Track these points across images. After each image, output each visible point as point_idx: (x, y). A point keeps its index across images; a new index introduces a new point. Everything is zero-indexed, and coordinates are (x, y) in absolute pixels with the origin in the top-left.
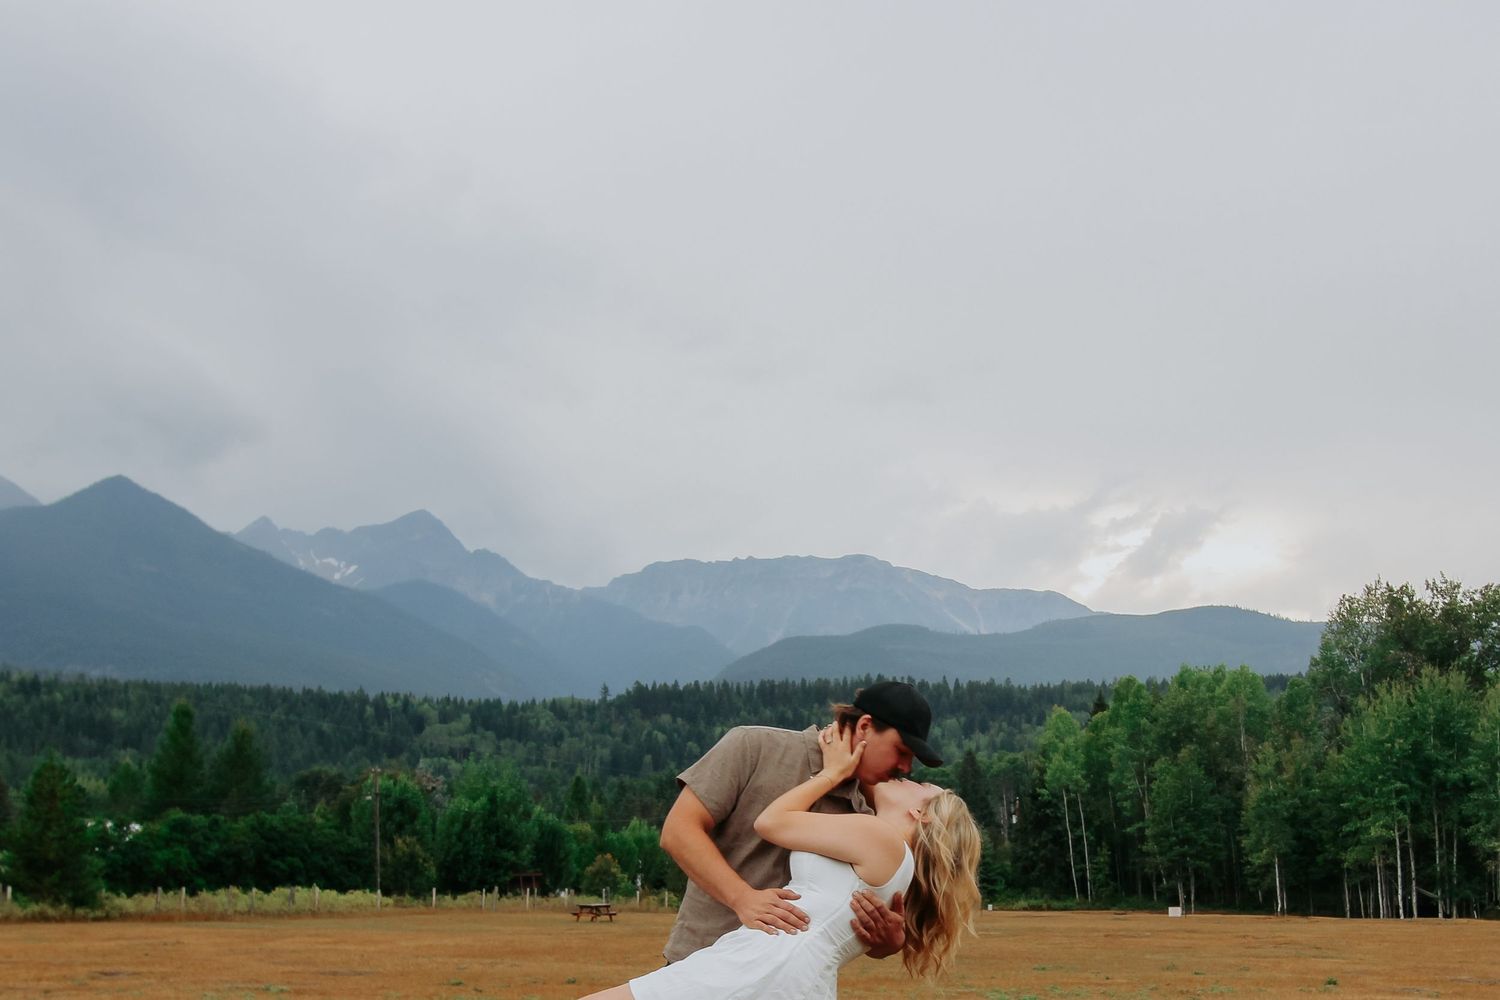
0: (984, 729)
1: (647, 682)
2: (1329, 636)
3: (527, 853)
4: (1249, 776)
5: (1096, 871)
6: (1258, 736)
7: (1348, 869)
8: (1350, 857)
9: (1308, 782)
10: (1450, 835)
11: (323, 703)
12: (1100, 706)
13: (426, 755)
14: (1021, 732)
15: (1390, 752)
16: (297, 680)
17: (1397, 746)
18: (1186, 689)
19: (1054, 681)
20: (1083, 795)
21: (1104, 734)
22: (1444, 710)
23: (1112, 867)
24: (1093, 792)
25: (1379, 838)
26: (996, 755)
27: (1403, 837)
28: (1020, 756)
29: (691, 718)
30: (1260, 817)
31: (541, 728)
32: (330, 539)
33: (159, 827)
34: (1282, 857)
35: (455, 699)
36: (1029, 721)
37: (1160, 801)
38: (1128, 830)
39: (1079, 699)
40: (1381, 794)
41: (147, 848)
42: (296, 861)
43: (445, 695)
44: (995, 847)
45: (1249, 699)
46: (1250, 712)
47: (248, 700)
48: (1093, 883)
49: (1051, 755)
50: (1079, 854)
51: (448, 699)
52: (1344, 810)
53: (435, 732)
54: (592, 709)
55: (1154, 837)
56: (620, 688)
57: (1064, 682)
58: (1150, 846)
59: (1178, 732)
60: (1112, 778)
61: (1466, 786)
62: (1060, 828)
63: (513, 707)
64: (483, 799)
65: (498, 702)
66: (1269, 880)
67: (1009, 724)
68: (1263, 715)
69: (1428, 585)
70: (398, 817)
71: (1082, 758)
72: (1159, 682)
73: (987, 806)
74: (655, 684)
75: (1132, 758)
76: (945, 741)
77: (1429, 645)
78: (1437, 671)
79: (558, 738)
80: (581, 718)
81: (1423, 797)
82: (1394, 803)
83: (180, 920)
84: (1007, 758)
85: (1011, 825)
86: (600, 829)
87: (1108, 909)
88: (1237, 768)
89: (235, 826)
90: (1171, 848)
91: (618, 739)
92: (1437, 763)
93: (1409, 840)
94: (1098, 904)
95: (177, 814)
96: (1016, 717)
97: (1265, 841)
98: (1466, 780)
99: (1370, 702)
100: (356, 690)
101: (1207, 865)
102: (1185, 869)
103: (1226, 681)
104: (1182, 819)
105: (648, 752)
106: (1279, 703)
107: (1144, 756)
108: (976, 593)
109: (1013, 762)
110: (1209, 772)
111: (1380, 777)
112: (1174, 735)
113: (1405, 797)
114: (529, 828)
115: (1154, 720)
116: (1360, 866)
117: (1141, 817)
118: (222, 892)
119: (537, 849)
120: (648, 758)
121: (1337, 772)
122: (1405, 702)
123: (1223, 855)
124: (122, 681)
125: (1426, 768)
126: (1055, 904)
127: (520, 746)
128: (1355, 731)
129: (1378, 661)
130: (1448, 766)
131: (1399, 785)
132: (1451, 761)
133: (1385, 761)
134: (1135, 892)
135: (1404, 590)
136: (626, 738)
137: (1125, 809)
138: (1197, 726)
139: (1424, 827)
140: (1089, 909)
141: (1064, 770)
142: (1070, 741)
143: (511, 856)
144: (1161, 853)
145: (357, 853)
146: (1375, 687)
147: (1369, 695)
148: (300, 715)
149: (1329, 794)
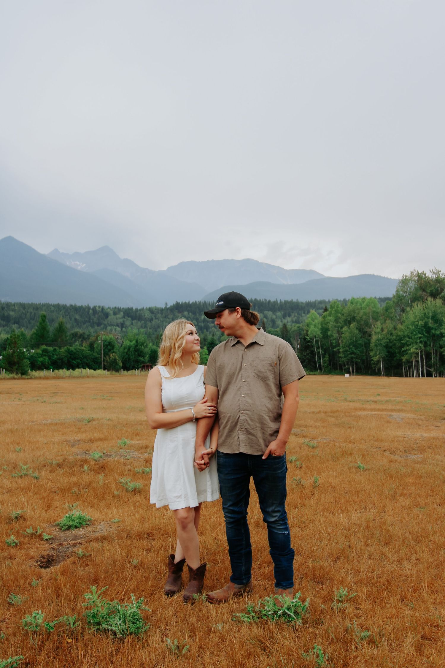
0: (289, 316)
1: (180, 301)
3: (147, 358)
4: (373, 333)
5: (325, 363)
6: (376, 319)
7: (404, 362)
8: (404, 358)
9: (391, 334)
10: (436, 351)
11: (76, 309)
12: (326, 310)
13: (109, 326)
14: (302, 316)
15: (417, 325)
16: (68, 302)
17: (420, 323)
18: (353, 304)
19: (313, 299)
20: (320, 339)
21: (327, 319)
22: (434, 312)
23: (330, 361)
24: (323, 337)
25: (414, 352)
26: (293, 324)
27: (421, 352)
28: (301, 325)
29: (194, 313)
30: (376, 346)
31: (146, 317)
32: (77, 256)
33: (39, 351)
34: (382, 358)
35: (118, 307)
36: (304, 313)
37: (345, 341)
38: (335, 350)
39: (321, 306)
40: (415, 338)
41: (36, 357)
42: (79, 361)
43: (115, 306)
45: (373, 308)
46: (373, 312)
47: (53, 308)
48: (324, 366)
49: (310, 326)
50: (319, 357)
52: (403, 343)
53: (111, 317)
54: (162, 310)
55: (343, 352)
56: (171, 303)
57: (316, 300)
58: (341, 355)
59: (350, 319)
60: (329, 333)
61: (441, 336)
62: (313, 349)
63: (137, 310)
64: (134, 342)
65: (132, 309)
66: (379, 365)
67: (298, 314)
68: (378, 313)
69: (430, 271)
70: (109, 347)
71: (320, 327)
72: (347, 299)
75: (335, 327)
76: (277, 320)
77: (431, 290)
78: (432, 299)
79: (151, 320)
80: (158, 313)
81: (428, 339)
82: (418, 341)
83: (51, 379)
84: (296, 326)
85: (298, 348)
87: (328, 375)
88: (369, 330)
89: (61, 350)
90: (348, 355)
92: (433, 328)
93: (423, 353)
94: (325, 373)
95: (44, 347)
96: (300, 312)
97: (378, 353)
98: (441, 334)
99: (411, 309)
100: (86, 305)
101: (360, 361)
102: (353, 362)
103: (366, 302)
104: (351, 346)
106: (383, 309)
107: (340, 326)
108: (287, 271)
109: (299, 327)
110: (360, 331)
111: (414, 333)
112: (349, 319)
113: (422, 339)
114: (147, 350)
115: (343, 315)
116: (408, 361)
117: (338, 345)
118: (61, 370)
119: (150, 356)
121: (401, 331)
122: (422, 309)
123: (365, 358)
124: (13, 302)
125: (428, 330)
126: (311, 373)
127: (139, 322)
128: (406, 319)
129: (414, 295)
131: (420, 335)
132: (437, 328)
133: (416, 328)
134: (337, 369)
135: (423, 273)
137: (334, 343)
138: (356, 316)
139: (428, 349)
140: (322, 375)
141: (314, 331)
142: (316, 321)
143: (142, 359)
144: (345, 357)
145: (96, 358)
146: (413, 304)
147: (411, 307)
148: (69, 313)
149: (398, 338)
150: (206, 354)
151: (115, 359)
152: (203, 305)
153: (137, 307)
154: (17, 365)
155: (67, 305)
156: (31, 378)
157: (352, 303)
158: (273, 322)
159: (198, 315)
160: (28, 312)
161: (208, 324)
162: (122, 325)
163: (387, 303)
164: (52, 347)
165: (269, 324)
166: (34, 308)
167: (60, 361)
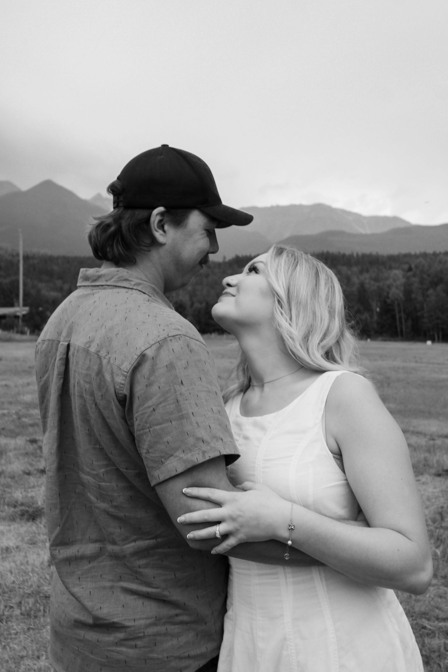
0: (367, 271)
1: (239, 254)
5: (407, 328)
14: (382, 273)
20: (402, 302)
21: (411, 280)
23: (413, 327)
24: (406, 301)
26: (372, 283)
28: (381, 284)
36: (386, 268)
37: (430, 305)
38: (419, 314)
44: (371, 319)
48: (405, 333)
49: (392, 287)
50: (401, 322)
55: (427, 316)
58: (426, 320)
60: (413, 296)
62: (394, 313)
67: (378, 269)
71: (402, 288)
73: (369, 303)
75: (420, 289)
84: (376, 285)
87: (410, 341)
94: (407, 339)
96: (380, 267)
104: (437, 311)
107: (425, 288)
108: (365, 218)
109: (378, 287)
112: (436, 281)
115: (429, 276)
117: (423, 309)
126: (391, 339)
134: (420, 335)
137: (418, 306)
138: (443, 278)
141: (396, 292)
142: (399, 282)
144: (430, 323)
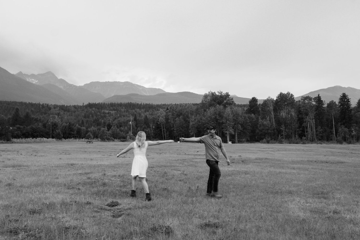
0: (148, 111)
2: (203, 99)
3: (75, 132)
4: (190, 121)
5: (167, 135)
6: (192, 114)
9: (199, 122)
10: (220, 130)
11: (32, 105)
12: (167, 109)
13: (51, 114)
14: (154, 112)
15: (212, 118)
16: (27, 101)
19: (160, 104)
21: (168, 114)
22: (220, 112)
23: (169, 135)
24: (166, 123)
26: (150, 116)
28: (154, 116)
29: (98, 109)
30: (192, 127)
31: (72, 110)
32: (33, 76)
33: (15, 128)
34: (195, 133)
35: (56, 105)
36: (155, 110)
37: (177, 125)
38: (172, 129)
39: (164, 107)
41: (13, 131)
42: (38, 133)
43: (55, 104)
44: (151, 131)
46: (191, 111)
47: (18, 104)
48: (166, 137)
49: (160, 117)
50: (164, 133)
51: (55, 105)
53: (53, 110)
54: (81, 107)
55: (176, 130)
56: (86, 103)
58: (175, 132)
59: (180, 114)
60: (169, 121)
61: (223, 123)
62: (161, 129)
63: (67, 106)
64: (68, 123)
65: (64, 106)
67: (152, 111)
68: (193, 111)
69: (218, 92)
70: (54, 126)
71: (165, 118)
72: (177, 104)
73: (149, 125)
74: (92, 103)
75: (172, 118)
76: (142, 113)
77: (218, 101)
78: (219, 106)
79: (75, 112)
80: (79, 108)
83: (24, 143)
84: (152, 117)
85: (153, 128)
86: (87, 128)
88: (189, 119)
89: (28, 128)
90: (178, 132)
91: (86, 112)
92: (219, 120)
95: (18, 126)
96: (153, 110)
97: (193, 131)
98: (223, 122)
99: (209, 110)
100: (38, 103)
101: (184, 135)
102: (180, 135)
103: (187, 106)
104: (180, 128)
105: (91, 114)
106: (195, 109)
107: (174, 117)
108: (147, 88)
109: (153, 117)
110: (184, 120)
111: (210, 122)
112: (179, 114)
114: (75, 128)
115: (176, 112)
117: (174, 127)
118: (29, 139)
119: (77, 132)
120: (91, 115)
121: (204, 121)
122: (214, 110)
125: (217, 120)
127: (68, 113)
128: (206, 115)
129: (210, 103)
130: (220, 120)
131: (213, 123)
132: (221, 119)
135: (214, 93)
136: (87, 112)
137: (171, 126)
138: (182, 113)
141: (162, 119)
142: (163, 115)
143: (73, 133)
144: (177, 133)
145: (48, 132)
146: (210, 108)
147: (209, 109)
148: (28, 107)
149: (203, 124)
150: (106, 131)
151: (59, 133)
152: (103, 105)
153: (67, 105)
154: (5, 136)
155: (27, 103)
156: (12, 143)
157: (180, 106)
158: (140, 114)
159: (100, 110)
160: (3, 106)
161: (106, 114)
162: (58, 114)
163: (197, 107)
164: (22, 126)
165: (138, 116)
166: (7, 104)
167: (27, 134)
